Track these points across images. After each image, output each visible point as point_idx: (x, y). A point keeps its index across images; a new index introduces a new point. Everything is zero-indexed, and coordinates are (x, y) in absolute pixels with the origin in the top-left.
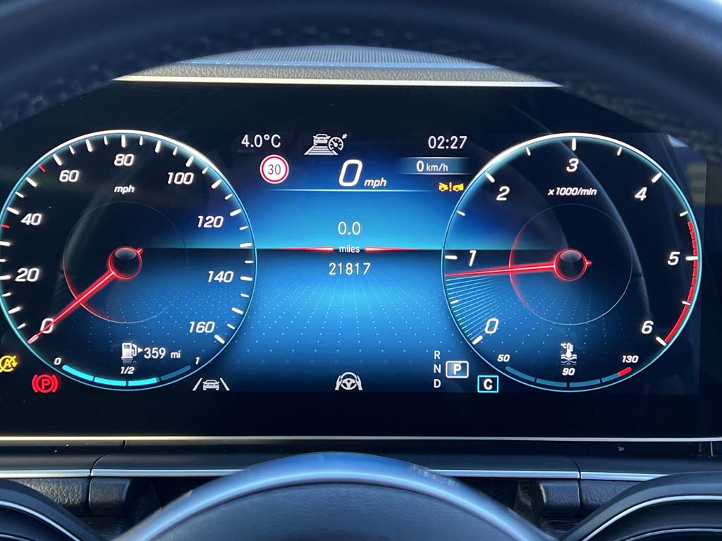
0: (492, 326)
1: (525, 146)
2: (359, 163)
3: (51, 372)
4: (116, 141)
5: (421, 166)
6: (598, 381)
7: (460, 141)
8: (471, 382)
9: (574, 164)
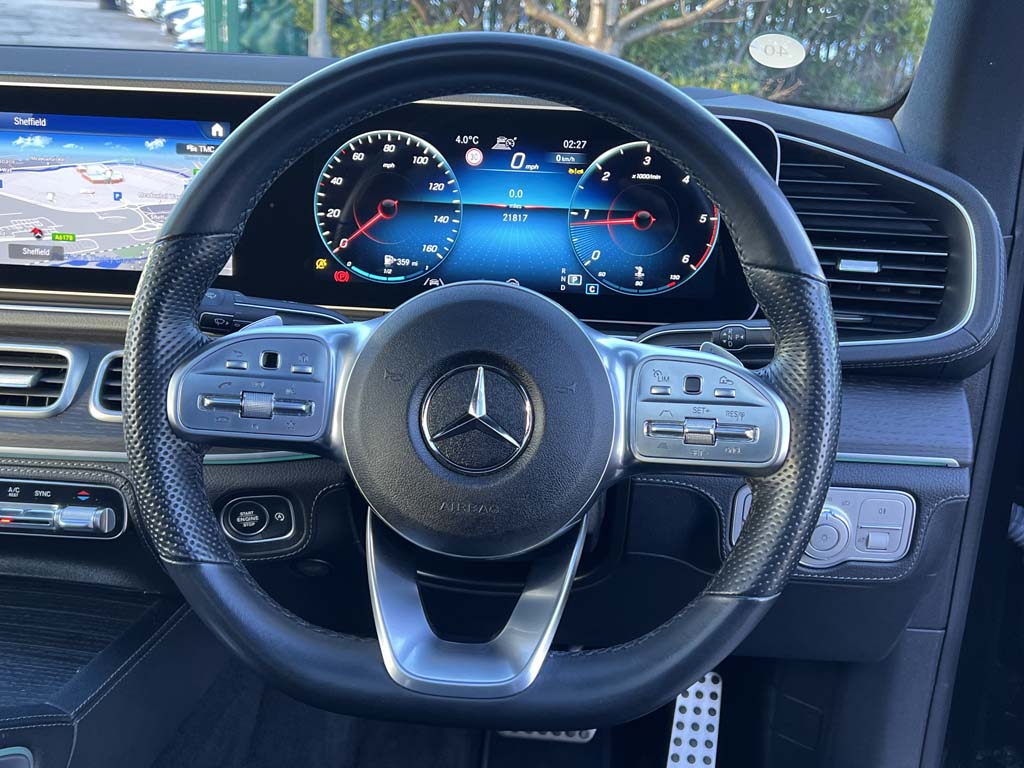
0: (596, 256)
1: (620, 149)
2: (523, 155)
3: (345, 270)
4: (385, 137)
5: (559, 158)
6: (655, 290)
7: (582, 144)
8: (583, 287)
9: (648, 160)
